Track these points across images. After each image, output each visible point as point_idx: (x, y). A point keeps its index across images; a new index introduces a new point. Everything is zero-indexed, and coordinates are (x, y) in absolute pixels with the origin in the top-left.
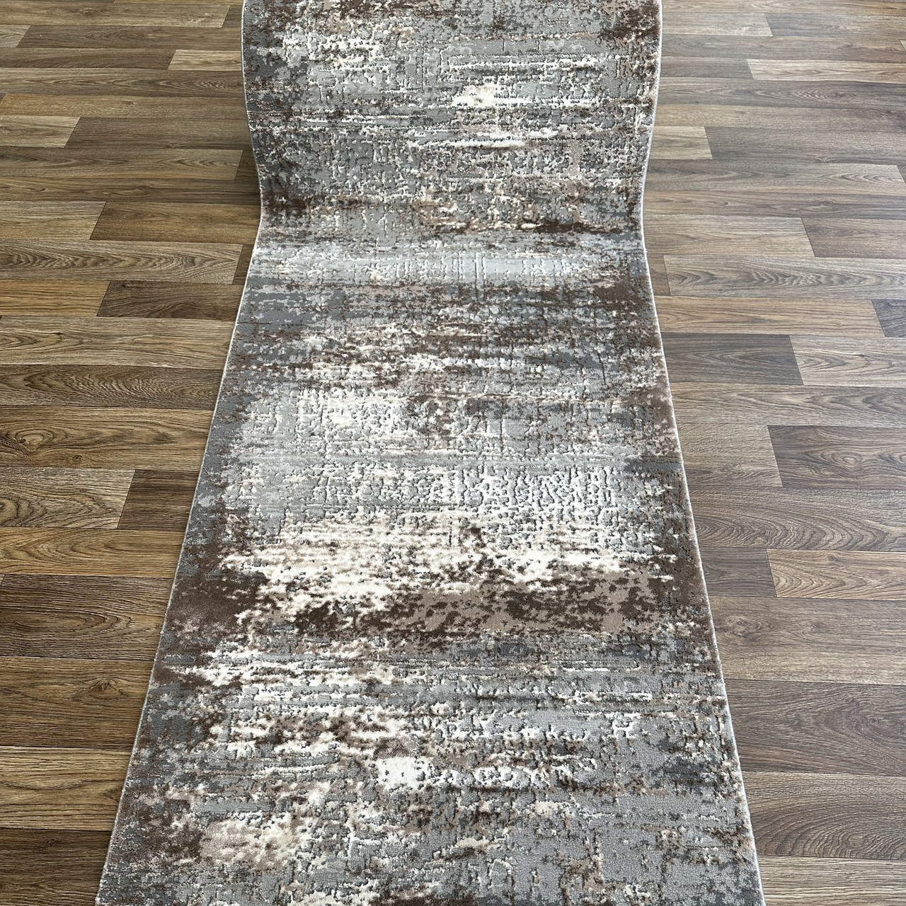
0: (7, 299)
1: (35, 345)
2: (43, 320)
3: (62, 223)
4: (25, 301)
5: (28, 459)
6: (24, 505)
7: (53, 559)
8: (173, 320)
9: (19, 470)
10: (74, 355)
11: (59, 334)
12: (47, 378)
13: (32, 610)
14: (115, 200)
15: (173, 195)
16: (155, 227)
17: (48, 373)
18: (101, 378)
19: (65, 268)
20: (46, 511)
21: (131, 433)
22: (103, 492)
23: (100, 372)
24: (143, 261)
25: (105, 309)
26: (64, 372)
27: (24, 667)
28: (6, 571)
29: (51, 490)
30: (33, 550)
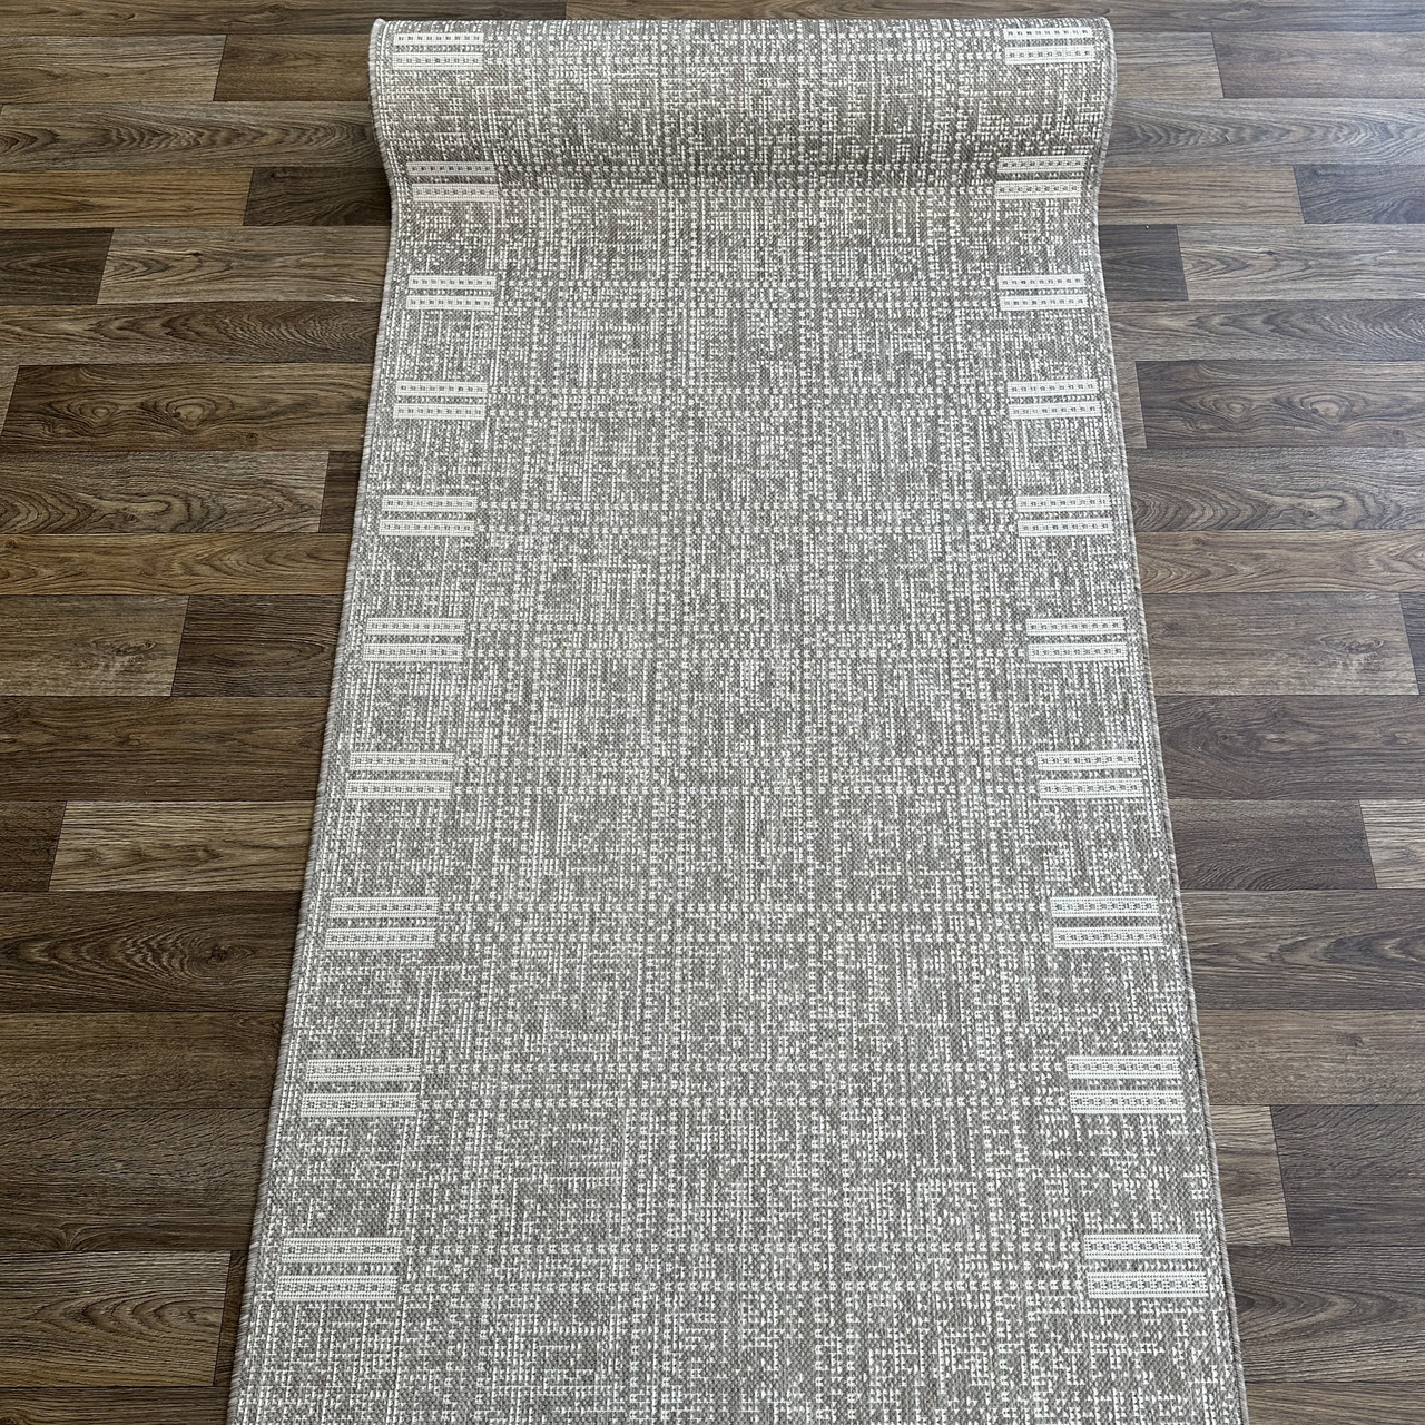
0: (114, 201)
1: (167, 273)
2: (172, 234)
3: (170, 74)
4: (140, 204)
5: (189, 439)
6: (196, 504)
7: (245, 574)
8: (347, 228)
9: (179, 455)
10: (224, 287)
11: (196, 254)
12: (192, 322)
13: (232, 639)
14: (239, 32)
15: (319, 21)
16: (302, 76)
17: (193, 314)
18: (264, 320)
19: (187, 149)
20: (225, 512)
21: (316, 399)
22: (293, 483)
23: (262, 311)
24: (294, 135)
25: (254, 215)
26: (213, 311)
27: (235, 709)
28: (189, 591)
29: (225, 483)
30: (218, 563)
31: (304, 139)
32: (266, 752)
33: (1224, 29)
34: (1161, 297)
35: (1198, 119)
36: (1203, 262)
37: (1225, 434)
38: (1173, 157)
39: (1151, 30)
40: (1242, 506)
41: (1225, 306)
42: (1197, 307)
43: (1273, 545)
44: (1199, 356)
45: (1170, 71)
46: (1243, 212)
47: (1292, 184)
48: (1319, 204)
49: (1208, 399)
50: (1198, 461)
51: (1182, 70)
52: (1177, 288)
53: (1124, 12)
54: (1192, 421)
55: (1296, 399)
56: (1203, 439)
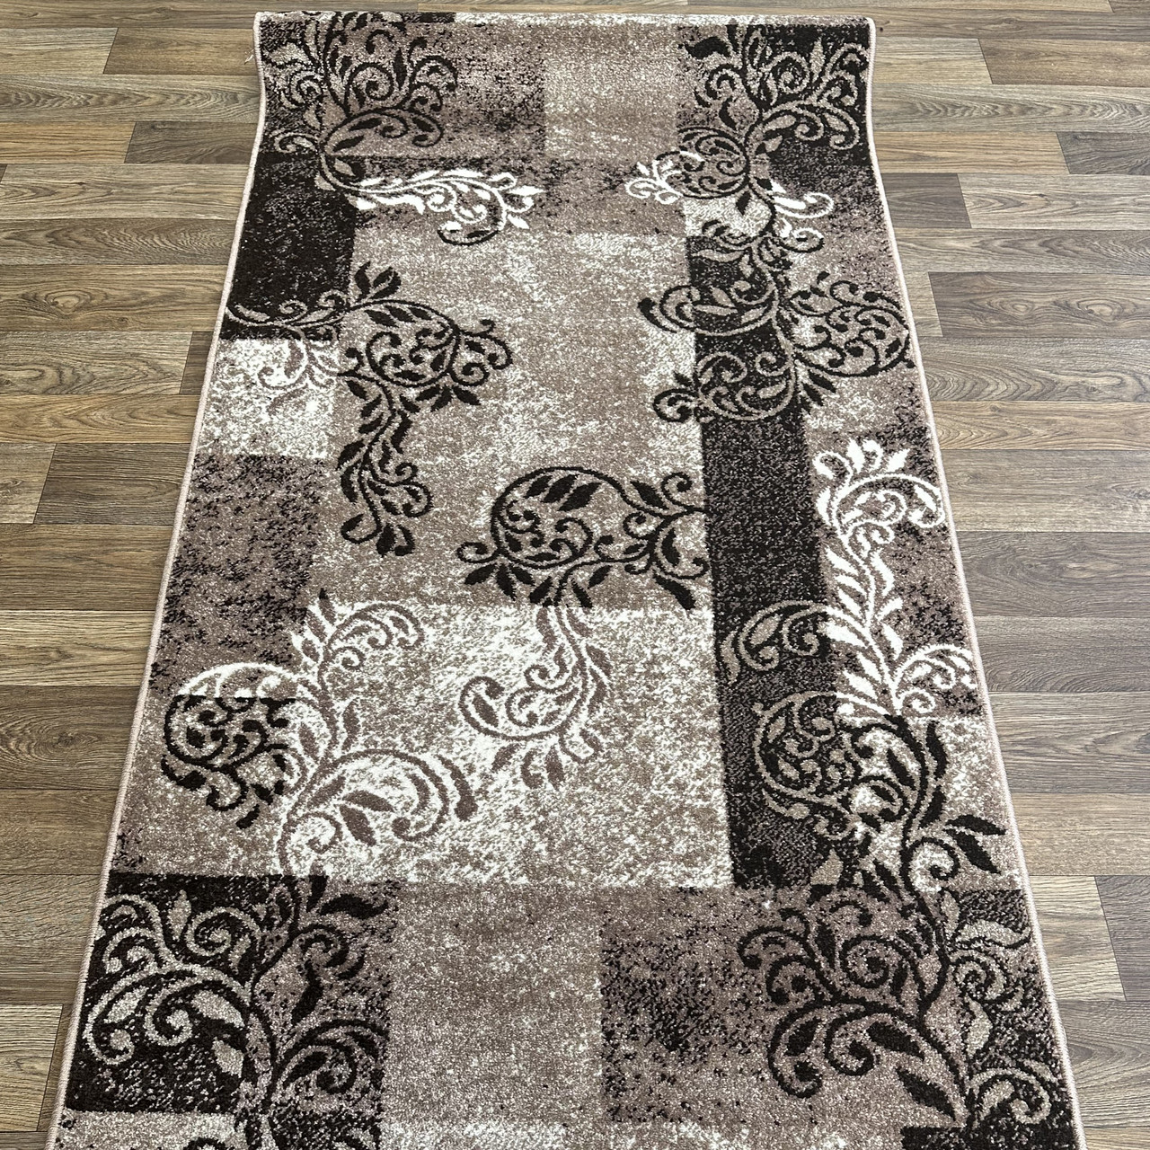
31: (183, 101)
32: (120, 570)
33: (987, 37)
34: (948, 225)
35: (972, 98)
36: (981, 201)
37: (1011, 328)
38: (951, 125)
39: (928, 36)
40: (1031, 382)
41: (1006, 233)
42: (978, 233)
43: (1062, 413)
44: (985, 269)
45: (944, 65)
46: (1016, 164)
47: (1056, 145)
48: (1081, 160)
49: (994, 301)
50: (990, 347)
51: (954, 65)
52: (961, 219)
53: (902, 23)
54: (982, 318)
55: (1074, 302)
56: (992, 331)
